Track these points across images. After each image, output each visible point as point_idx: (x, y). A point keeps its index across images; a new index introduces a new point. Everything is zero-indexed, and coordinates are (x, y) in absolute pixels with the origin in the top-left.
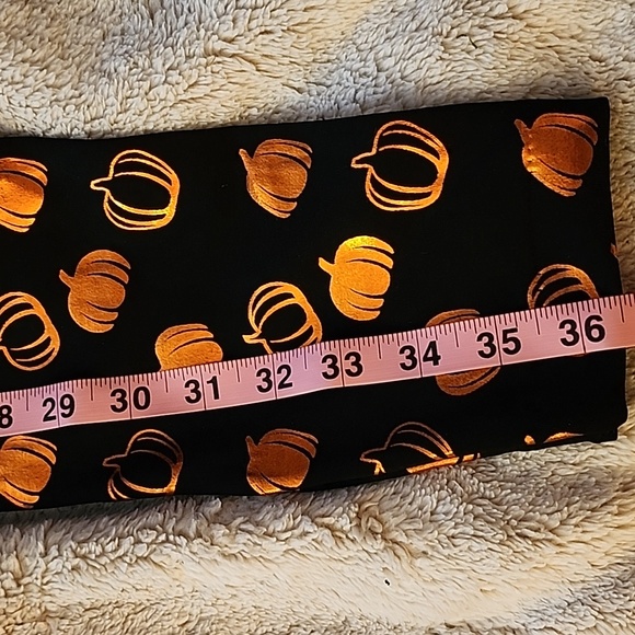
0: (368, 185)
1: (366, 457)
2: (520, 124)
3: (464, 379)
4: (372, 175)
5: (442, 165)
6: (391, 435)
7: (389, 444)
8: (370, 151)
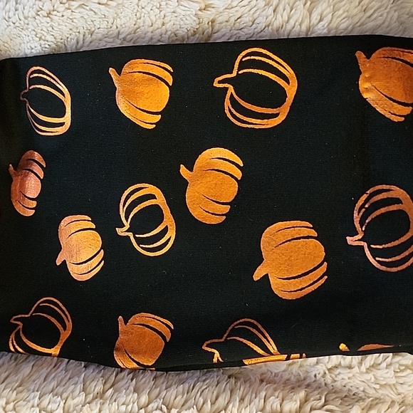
0: (227, 103)
1: (207, 346)
2: (360, 55)
3: (294, 285)
4: (232, 95)
5: (291, 90)
6: (230, 328)
7: (227, 337)
8: (232, 73)
